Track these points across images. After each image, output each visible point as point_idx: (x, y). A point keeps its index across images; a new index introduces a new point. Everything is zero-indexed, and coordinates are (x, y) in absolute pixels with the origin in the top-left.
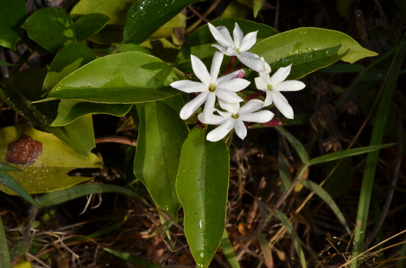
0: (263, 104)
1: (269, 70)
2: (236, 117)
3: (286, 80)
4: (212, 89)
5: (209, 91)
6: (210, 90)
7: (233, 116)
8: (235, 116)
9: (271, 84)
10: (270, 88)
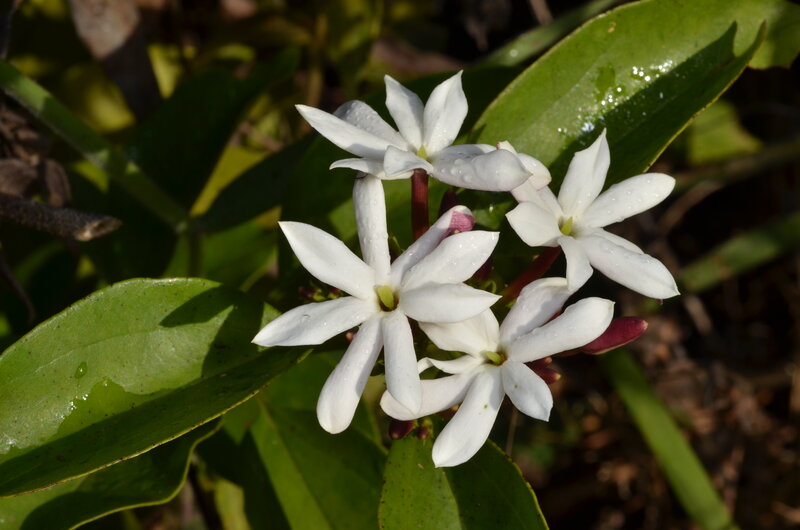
0: (565, 288)
1: (541, 174)
2: (497, 360)
3: (606, 187)
4: (388, 302)
5: (383, 314)
6: (384, 308)
7: (489, 362)
8: (495, 358)
9: (567, 217)
10: (569, 229)
